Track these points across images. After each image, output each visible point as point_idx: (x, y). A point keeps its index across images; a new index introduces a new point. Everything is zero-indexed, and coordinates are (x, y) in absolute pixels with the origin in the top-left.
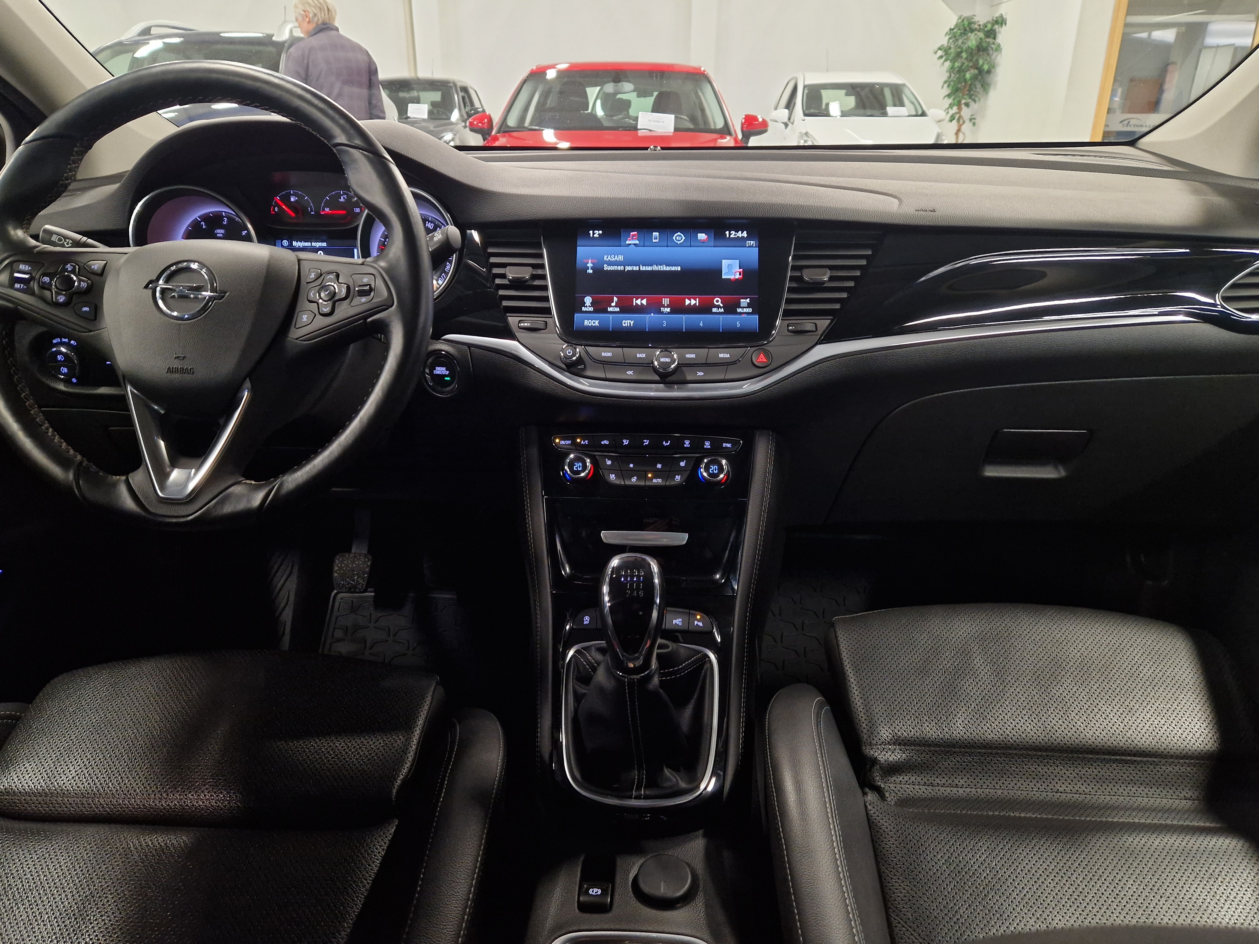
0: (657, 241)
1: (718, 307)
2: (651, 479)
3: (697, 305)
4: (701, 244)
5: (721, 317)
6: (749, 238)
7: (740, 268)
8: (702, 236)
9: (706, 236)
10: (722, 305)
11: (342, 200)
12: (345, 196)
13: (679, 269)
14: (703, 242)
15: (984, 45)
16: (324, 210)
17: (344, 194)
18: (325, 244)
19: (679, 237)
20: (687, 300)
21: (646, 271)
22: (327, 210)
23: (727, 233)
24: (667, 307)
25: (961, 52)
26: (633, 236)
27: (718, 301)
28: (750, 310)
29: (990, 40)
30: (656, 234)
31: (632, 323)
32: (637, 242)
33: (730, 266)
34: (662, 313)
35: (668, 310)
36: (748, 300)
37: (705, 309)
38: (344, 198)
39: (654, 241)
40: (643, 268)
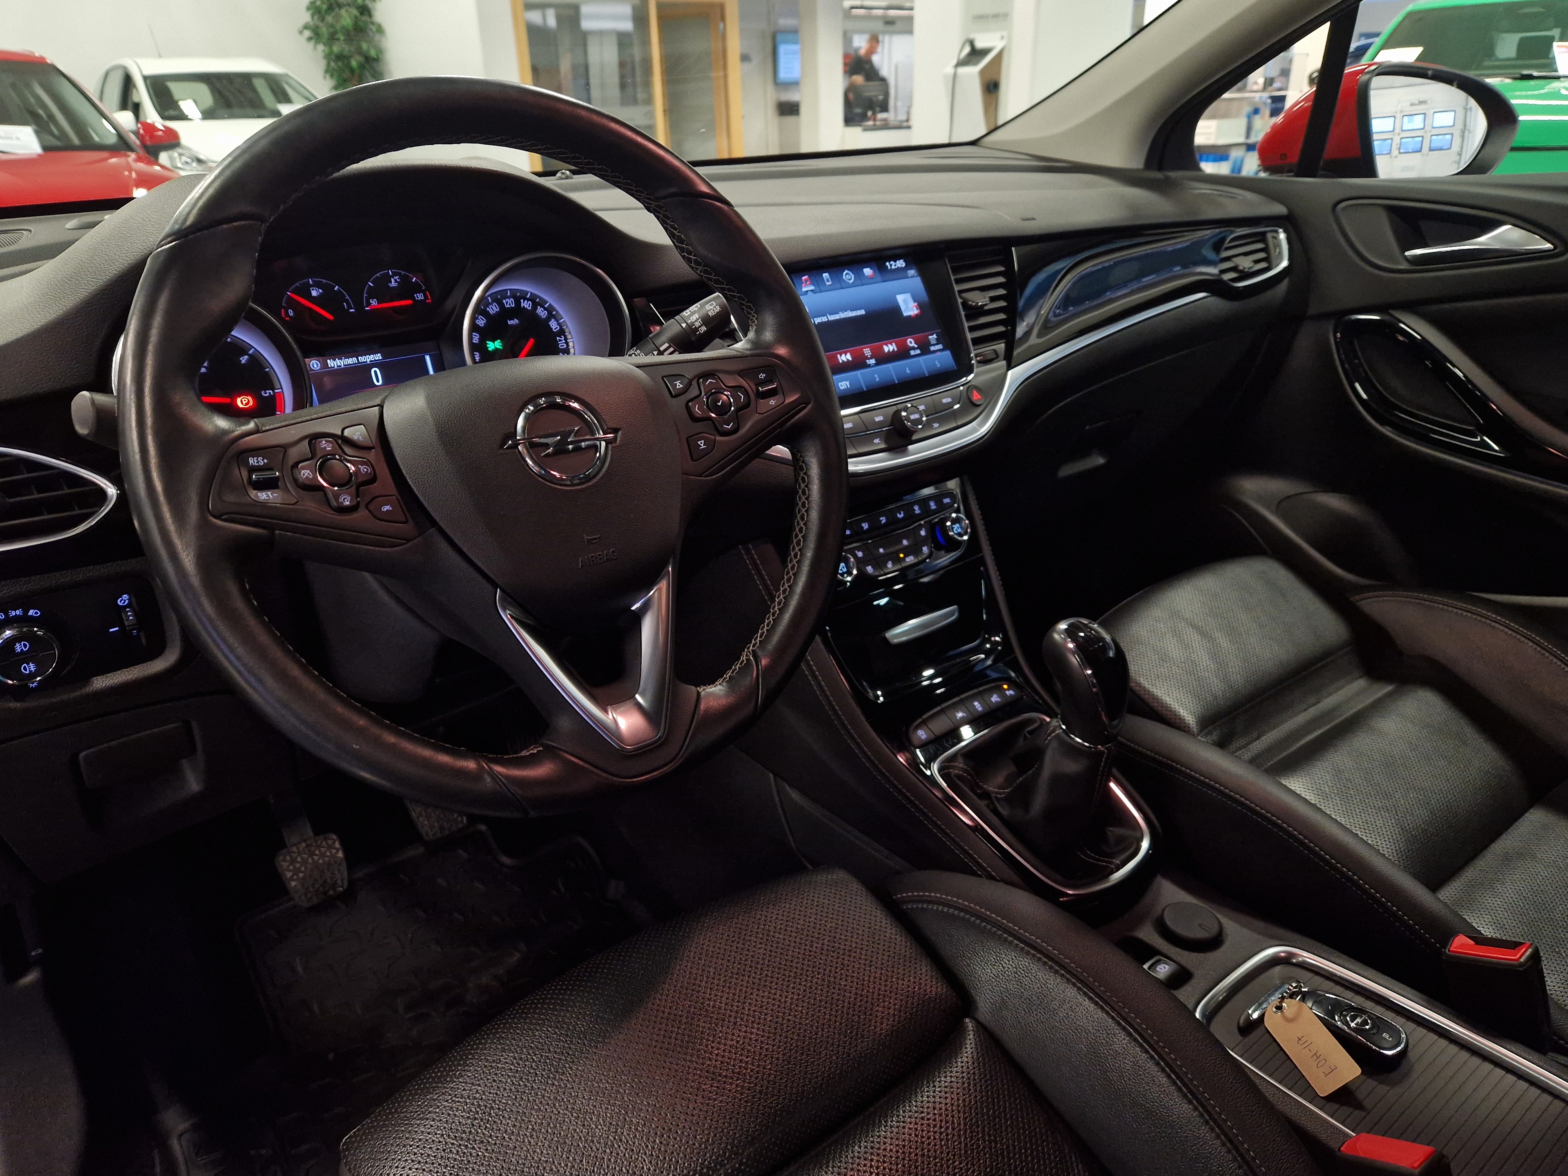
0: (830, 283)
1: (913, 348)
2: (904, 559)
3: (896, 350)
4: (872, 281)
5: (921, 359)
6: (908, 267)
7: (915, 302)
8: (868, 271)
9: (872, 271)
10: (916, 346)
11: (393, 284)
12: (397, 278)
13: (862, 312)
14: (871, 278)
15: (361, 24)
16: (369, 304)
17: (394, 274)
18: (378, 357)
19: (848, 276)
20: (885, 347)
21: (834, 320)
22: (374, 302)
23: (887, 264)
24: (871, 358)
25: (335, 33)
26: (806, 281)
27: (911, 342)
28: (940, 347)
29: (364, 18)
30: (826, 275)
31: (848, 384)
32: (812, 288)
33: (905, 301)
34: (869, 366)
35: (873, 361)
36: (935, 336)
37: (903, 354)
38: (395, 280)
39: (828, 284)
40: (832, 318)
